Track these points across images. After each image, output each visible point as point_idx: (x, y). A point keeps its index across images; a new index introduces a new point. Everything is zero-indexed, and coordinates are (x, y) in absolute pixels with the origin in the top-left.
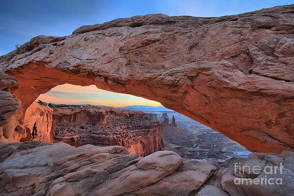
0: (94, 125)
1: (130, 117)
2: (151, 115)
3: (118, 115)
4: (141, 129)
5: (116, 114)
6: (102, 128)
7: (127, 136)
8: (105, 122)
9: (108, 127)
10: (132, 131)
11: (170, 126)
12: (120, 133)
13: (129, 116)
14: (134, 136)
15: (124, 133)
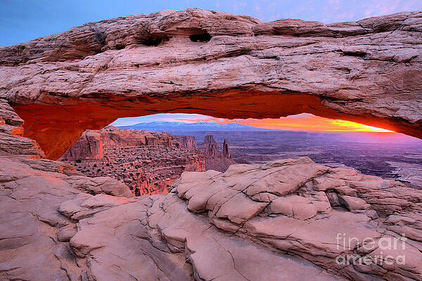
0: (79, 161)
1: (147, 144)
2: (185, 139)
3: (124, 141)
4: (169, 165)
5: (119, 140)
6: (95, 166)
7: (143, 179)
8: (100, 155)
9: (108, 165)
10: (151, 170)
11: (220, 157)
12: (131, 175)
13: (144, 143)
14: (156, 178)
15: (138, 174)
